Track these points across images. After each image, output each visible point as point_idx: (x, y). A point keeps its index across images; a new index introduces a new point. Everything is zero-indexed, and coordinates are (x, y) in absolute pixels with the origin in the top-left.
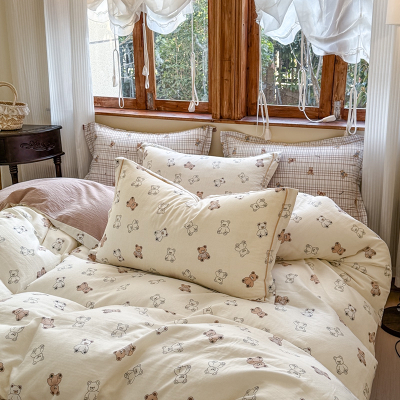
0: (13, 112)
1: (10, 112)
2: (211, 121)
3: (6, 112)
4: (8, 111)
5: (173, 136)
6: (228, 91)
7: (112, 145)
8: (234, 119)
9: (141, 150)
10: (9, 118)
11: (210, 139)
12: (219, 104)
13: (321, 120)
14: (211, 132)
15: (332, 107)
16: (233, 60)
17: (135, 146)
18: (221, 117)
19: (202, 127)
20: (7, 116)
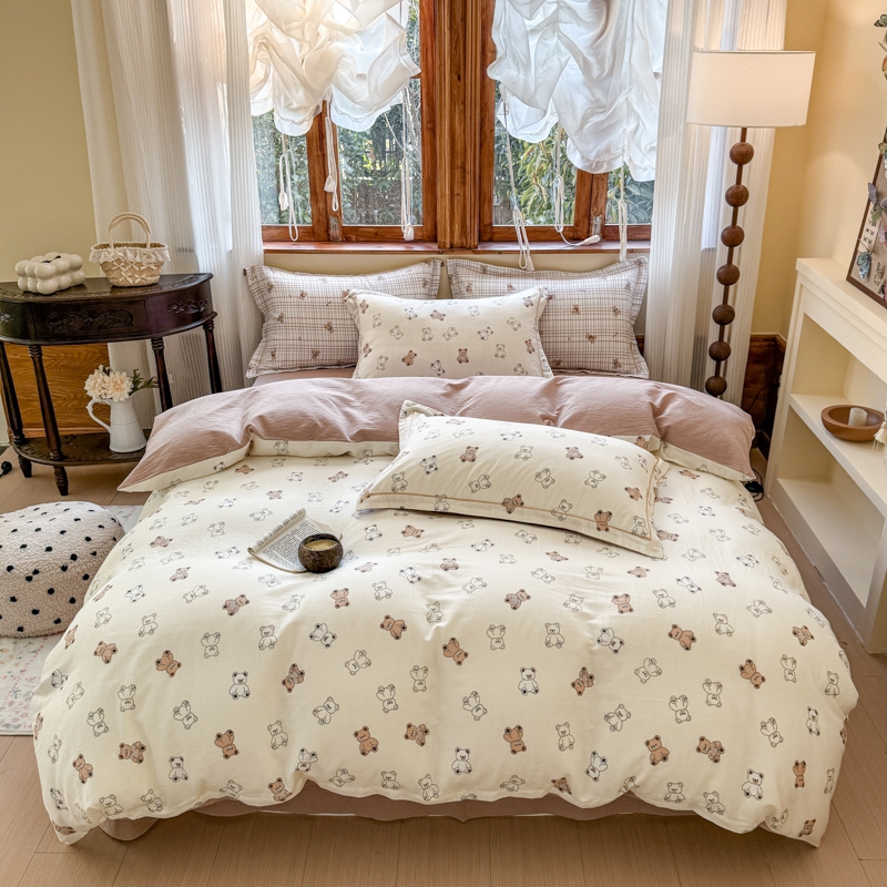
0: (149, 257)
1: (144, 258)
2: (439, 253)
3: (138, 259)
4: (141, 257)
5: (389, 277)
6: (460, 211)
7: (302, 295)
8: (470, 248)
9: (350, 300)
10: (143, 268)
11: (438, 278)
12: (448, 229)
13: (582, 243)
14: (439, 267)
15: (590, 224)
16: (468, 168)
17: (340, 294)
18: (452, 247)
19: (426, 261)
20: (140, 264)
